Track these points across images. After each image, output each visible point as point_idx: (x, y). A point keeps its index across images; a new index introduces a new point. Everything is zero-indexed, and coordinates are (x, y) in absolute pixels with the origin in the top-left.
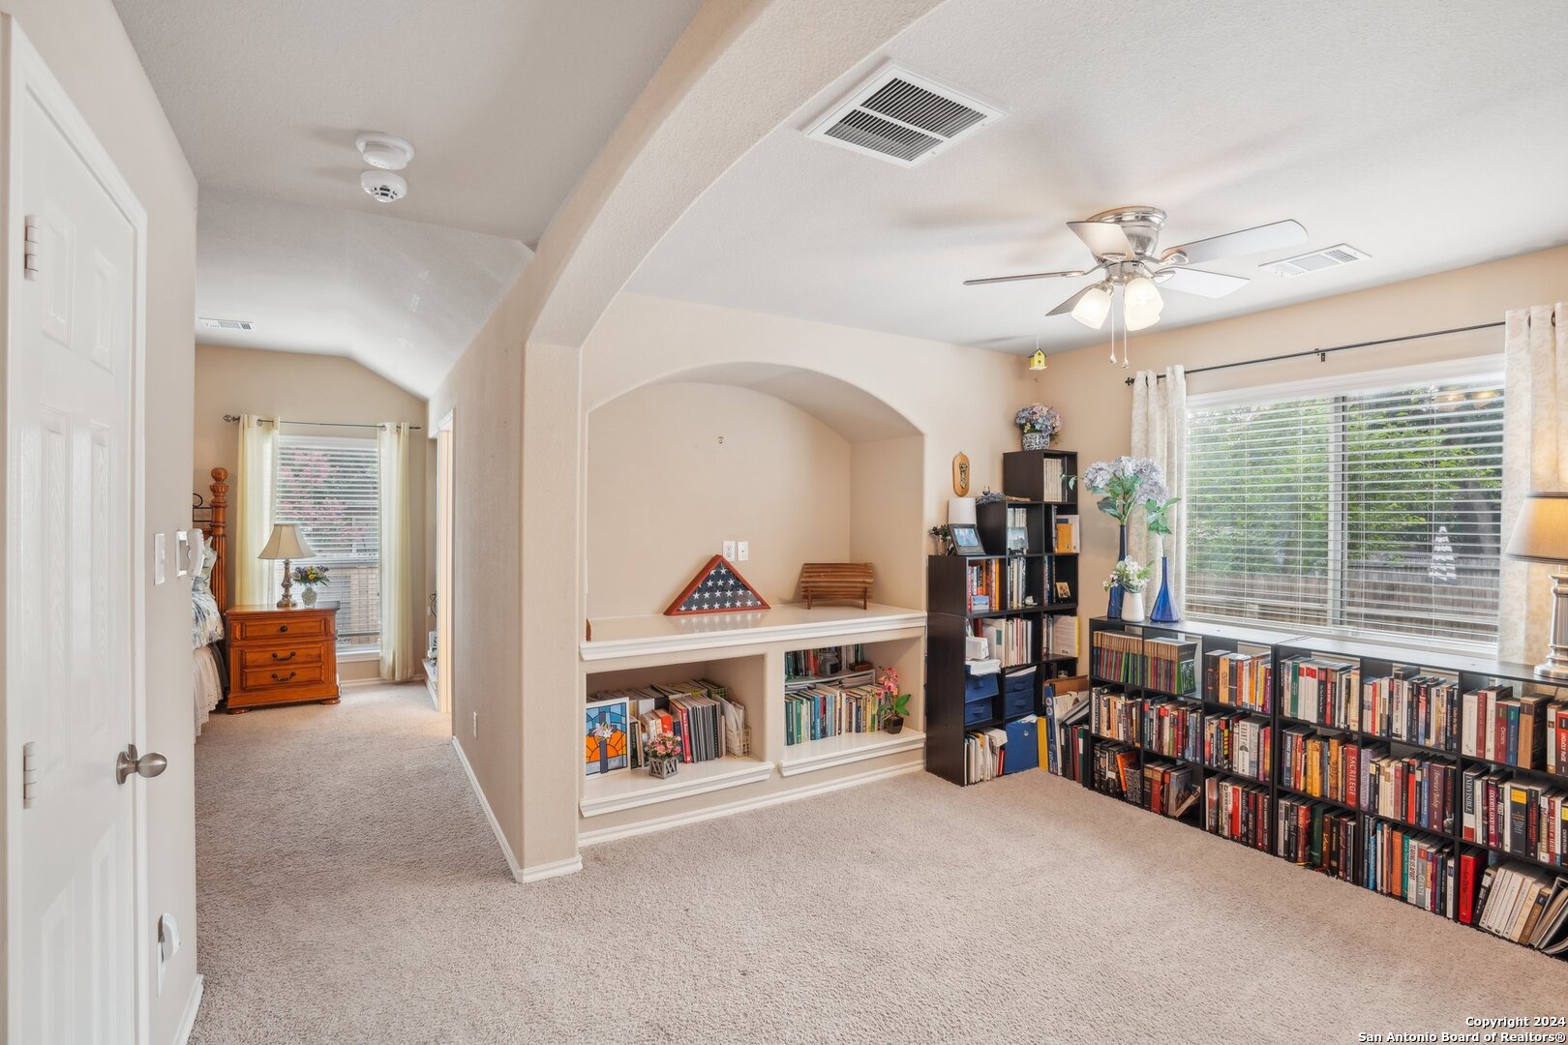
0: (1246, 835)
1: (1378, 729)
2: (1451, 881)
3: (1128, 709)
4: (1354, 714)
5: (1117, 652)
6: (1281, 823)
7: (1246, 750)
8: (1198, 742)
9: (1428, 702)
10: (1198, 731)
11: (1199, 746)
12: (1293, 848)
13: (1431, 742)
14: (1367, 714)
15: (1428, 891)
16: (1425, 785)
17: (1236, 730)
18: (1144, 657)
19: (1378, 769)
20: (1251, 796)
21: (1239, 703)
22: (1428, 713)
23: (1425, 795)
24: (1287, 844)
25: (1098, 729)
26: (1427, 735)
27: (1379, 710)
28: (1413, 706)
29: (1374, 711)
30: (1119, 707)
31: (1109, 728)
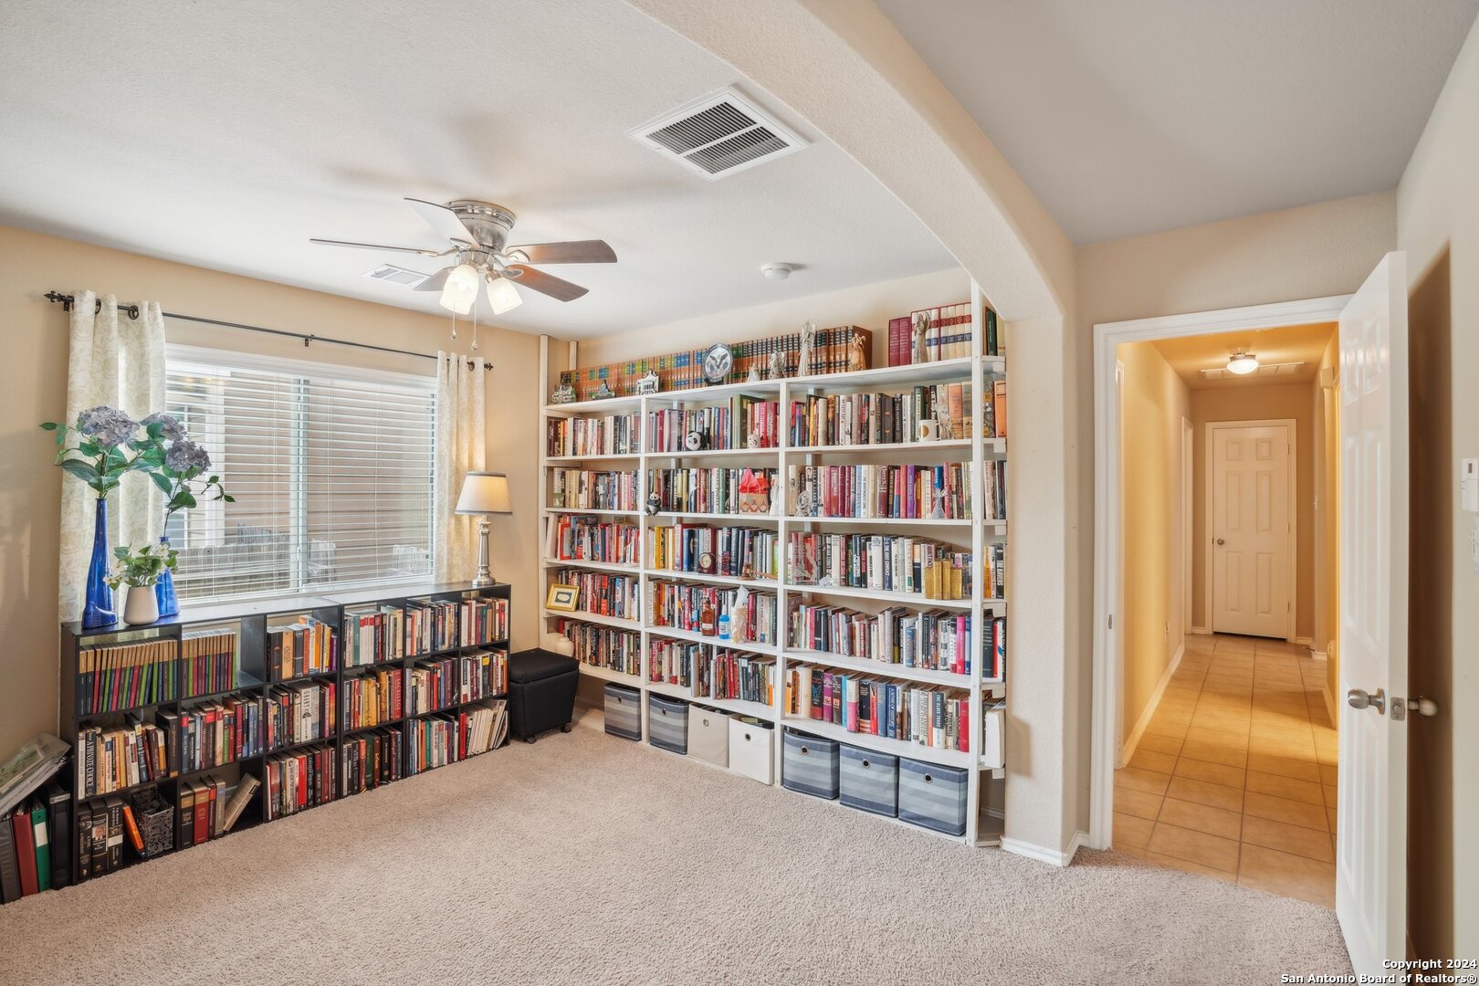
0: (314, 797)
1: (415, 651)
2: (456, 735)
3: (148, 739)
4: (399, 646)
5: (133, 669)
6: (345, 765)
7: (309, 715)
8: (261, 732)
9: (444, 619)
10: (261, 718)
11: (261, 735)
12: (356, 782)
13: (445, 647)
14: (408, 640)
15: (446, 751)
16: (443, 678)
17: (297, 701)
18: (180, 662)
19: (417, 680)
20: (318, 757)
21: (306, 672)
22: (444, 627)
23: (443, 684)
24: (350, 782)
25: (92, 787)
26: (443, 643)
27: (416, 635)
28: (434, 625)
29: (412, 637)
30: (132, 740)
31: (114, 778)
